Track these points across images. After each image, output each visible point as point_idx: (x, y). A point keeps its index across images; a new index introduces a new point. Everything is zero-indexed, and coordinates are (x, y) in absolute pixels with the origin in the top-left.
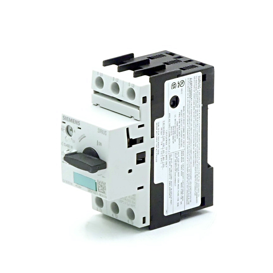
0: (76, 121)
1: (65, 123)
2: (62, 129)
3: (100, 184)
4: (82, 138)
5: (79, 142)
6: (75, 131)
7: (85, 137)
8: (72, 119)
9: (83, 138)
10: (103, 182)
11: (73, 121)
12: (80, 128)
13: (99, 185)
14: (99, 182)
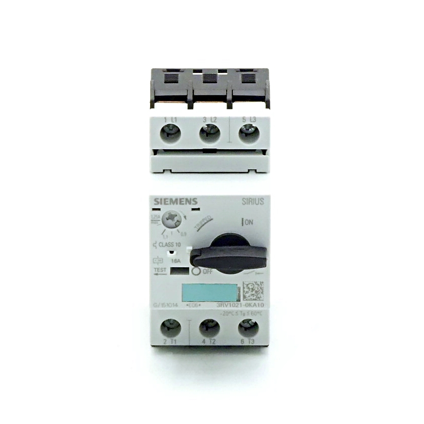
0: (187, 199)
1: (159, 209)
2: (153, 221)
3: (249, 288)
4: (203, 223)
5: (198, 231)
6: (185, 217)
7: (212, 219)
8: (176, 199)
9: (205, 223)
10: (256, 283)
11: (181, 202)
12: (198, 209)
13: (246, 290)
14: (248, 285)
